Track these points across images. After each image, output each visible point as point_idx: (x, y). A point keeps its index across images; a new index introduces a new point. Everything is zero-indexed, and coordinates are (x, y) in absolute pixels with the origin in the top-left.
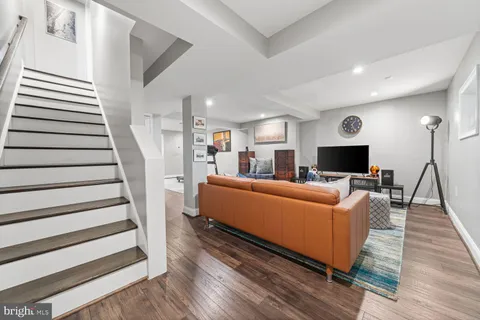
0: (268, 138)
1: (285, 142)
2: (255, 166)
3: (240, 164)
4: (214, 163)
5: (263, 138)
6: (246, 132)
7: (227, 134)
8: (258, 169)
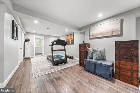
0: (102, 34)
1: (121, 35)
2: (92, 54)
3: (80, 52)
4: (65, 50)
5: (97, 35)
6: (84, 33)
7: (72, 36)
8: (95, 56)
